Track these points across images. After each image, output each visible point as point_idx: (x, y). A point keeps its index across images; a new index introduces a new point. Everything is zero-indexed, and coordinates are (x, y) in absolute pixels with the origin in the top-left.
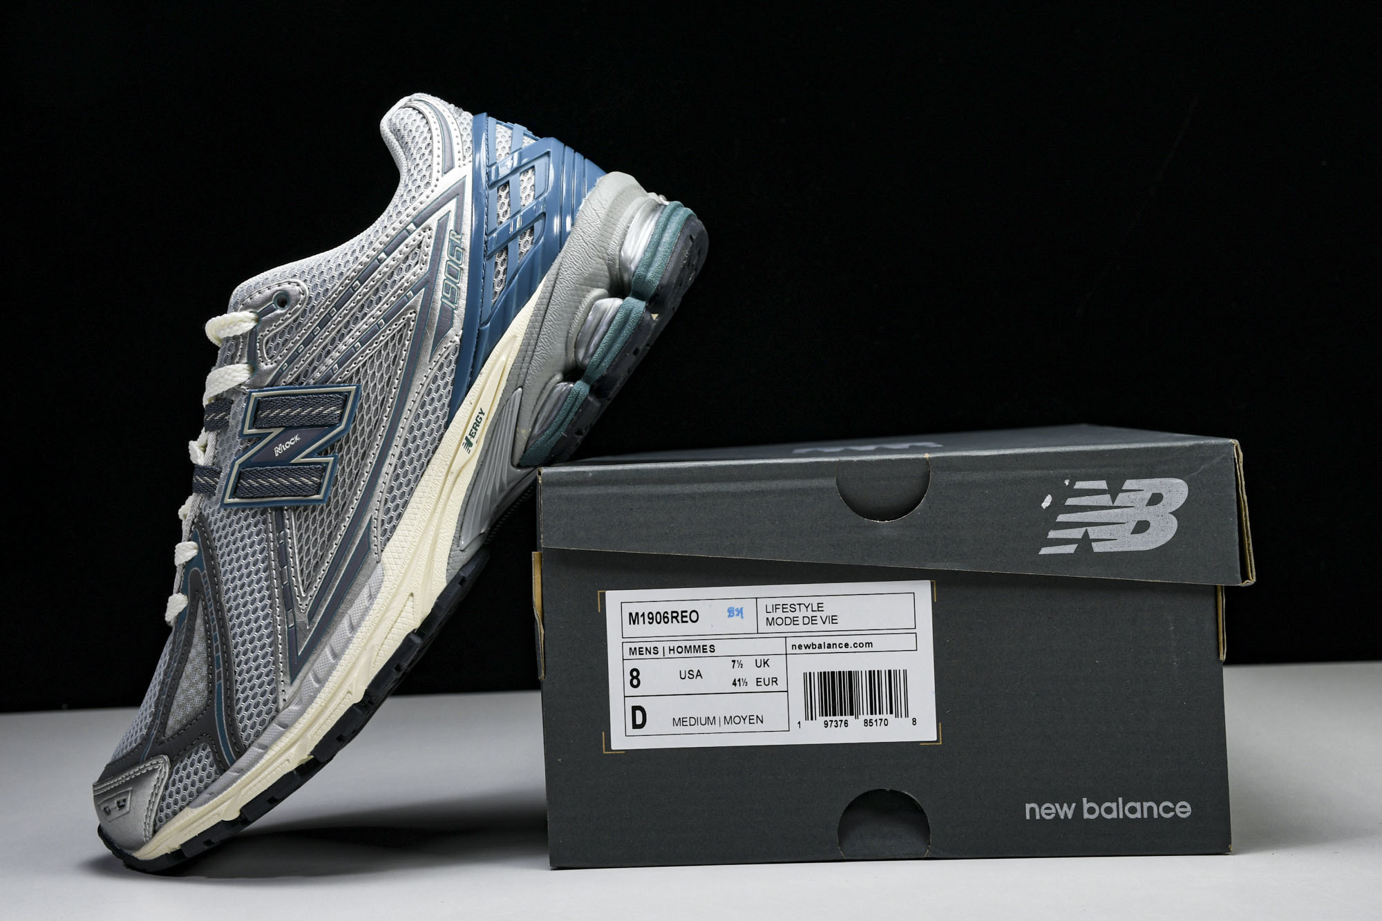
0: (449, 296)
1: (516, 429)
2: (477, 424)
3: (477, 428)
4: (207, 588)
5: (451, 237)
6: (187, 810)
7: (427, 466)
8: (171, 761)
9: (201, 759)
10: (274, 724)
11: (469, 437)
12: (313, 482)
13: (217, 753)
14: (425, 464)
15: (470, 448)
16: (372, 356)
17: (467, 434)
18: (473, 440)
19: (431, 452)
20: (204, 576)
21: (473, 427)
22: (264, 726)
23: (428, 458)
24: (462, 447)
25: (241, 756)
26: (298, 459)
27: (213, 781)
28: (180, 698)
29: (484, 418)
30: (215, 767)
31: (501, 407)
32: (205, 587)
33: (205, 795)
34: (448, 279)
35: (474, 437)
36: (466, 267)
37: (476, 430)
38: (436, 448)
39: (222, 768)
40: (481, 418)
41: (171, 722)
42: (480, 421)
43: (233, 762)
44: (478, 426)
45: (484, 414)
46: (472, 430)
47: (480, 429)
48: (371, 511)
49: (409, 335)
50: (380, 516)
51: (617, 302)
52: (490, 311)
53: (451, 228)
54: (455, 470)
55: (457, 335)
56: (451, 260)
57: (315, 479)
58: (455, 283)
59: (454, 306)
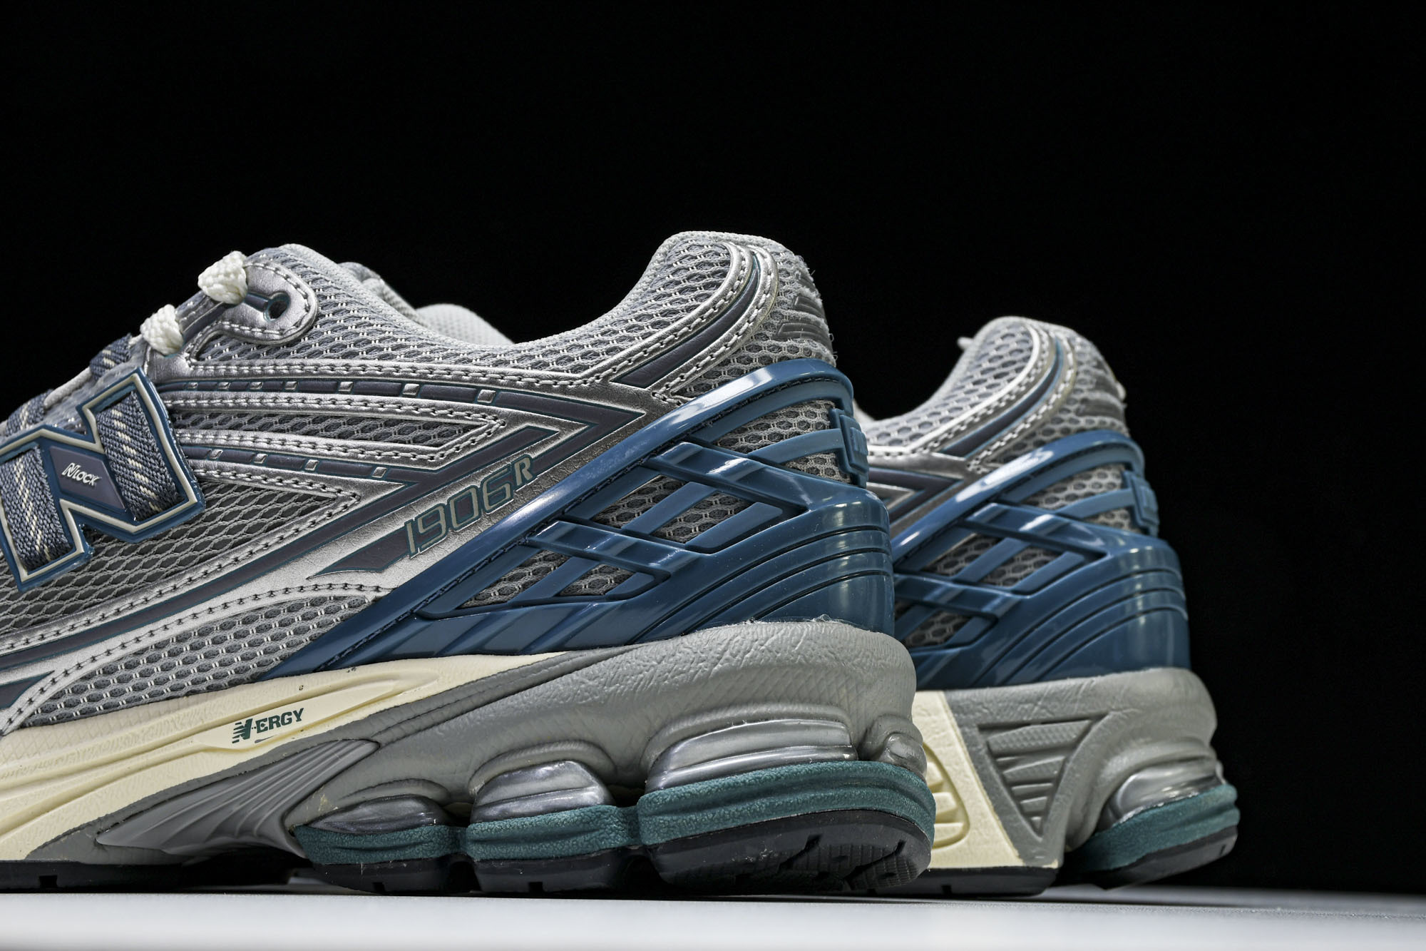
0: (421, 531)
1: (320, 785)
2: (279, 721)
3: (275, 725)
5: (517, 466)
11: (254, 724)
12: (42, 551)
14: (180, 692)
15: (241, 738)
16: (259, 489)
17: (256, 718)
18: (253, 732)
21: (271, 719)
23: (195, 687)
24: (233, 725)
26: (67, 505)
29: (295, 724)
31: (327, 740)
34: (446, 508)
35: (259, 731)
36: (487, 523)
37: (271, 727)
40: (290, 720)
42: (286, 721)
44: (278, 726)
45: (299, 720)
46: (265, 720)
47: (276, 731)
48: (58, 665)
49: (322, 519)
50: (63, 683)
51: (593, 794)
52: (449, 610)
53: (533, 456)
54: (198, 741)
55: (377, 589)
56: (479, 492)
57: (46, 551)
58: (449, 525)
59: (413, 550)
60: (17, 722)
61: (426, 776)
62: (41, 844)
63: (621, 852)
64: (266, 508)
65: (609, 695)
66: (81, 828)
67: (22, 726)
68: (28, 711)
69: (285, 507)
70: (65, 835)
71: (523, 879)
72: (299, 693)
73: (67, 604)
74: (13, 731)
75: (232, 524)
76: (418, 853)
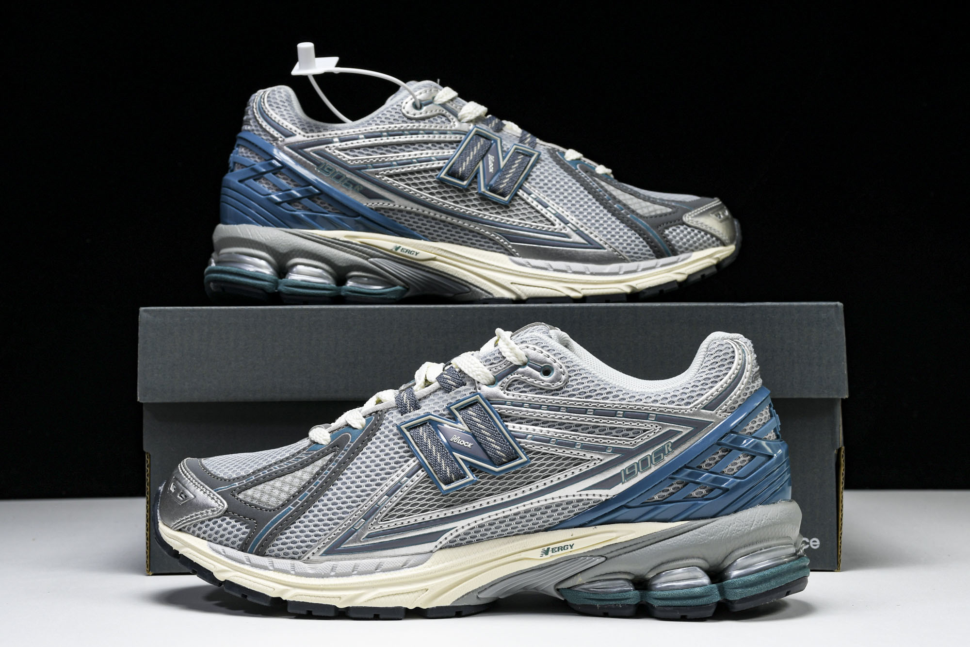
0: (627, 473)
1: (578, 573)
2: (562, 548)
3: (560, 550)
4: (343, 454)
5: (666, 446)
6: (205, 542)
7: (514, 535)
8: (227, 511)
9: (240, 530)
10: (289, 561)
11: (550, 550)
12: (451, 476)
13: (250, 537)
14: (514, 534)
15: (544, 554)
16: (554, 454)
17: (551, 547)
18: (550, 553)
19: (524, 531)
20: (349, 446)
21: (558, 548)
22: (285, 556)
23: (519, 533)
24: (541, 549)
25: (258, 555)
26: (457, 455)
27: (232, 548)
28: (267, 487)
29: (570, 549)
30: (241, 543)
31: (584, 555)
32: (343, 452)
33: (220, 548)
34: (638, 464)
35: (553, 552)
36: (654, 469)
37: (558, 551)
38: (529, 533)
39: (243, 548)
40: (568, 548)
41: (250, 492)
42: (565, 548)
43: (251, 552)
44: (562, 550)
45: (572, 548)
46: (555, 548)
47: (560, 552)
48: (459, 524)
49: (584, 468)
50: (461, 531)
51: (705, 580)
52: (638, 504)
53: (672, 441)
54: (523, 555)
55: (607, 496)
56: (651, 457)
57: (453, 476)
58: (638, 470)
59: (623, 481)
60: (439, 547)
61: (628, 570)
62: (457, 599)
63: (719, 603)
64: (557, 462)
65: (711, 540)
66: (473, 591)
67: (441, 549)
68: (444, 543)
69: (566, 462)
70: (466, 594)
71: (678, 614)
72: (571, 537)
73: (462, 499)
74: (437, 550)
75: (542, 468)
76: (629, 602)
